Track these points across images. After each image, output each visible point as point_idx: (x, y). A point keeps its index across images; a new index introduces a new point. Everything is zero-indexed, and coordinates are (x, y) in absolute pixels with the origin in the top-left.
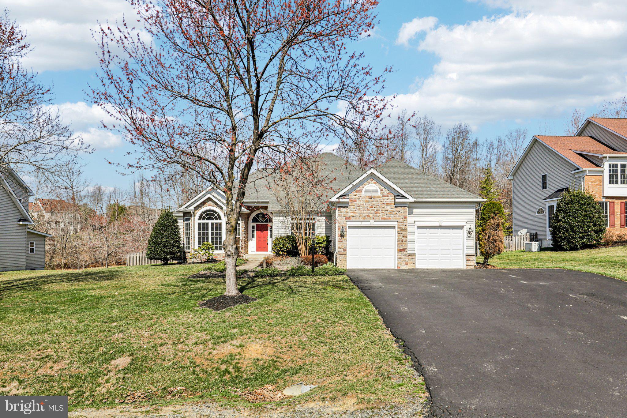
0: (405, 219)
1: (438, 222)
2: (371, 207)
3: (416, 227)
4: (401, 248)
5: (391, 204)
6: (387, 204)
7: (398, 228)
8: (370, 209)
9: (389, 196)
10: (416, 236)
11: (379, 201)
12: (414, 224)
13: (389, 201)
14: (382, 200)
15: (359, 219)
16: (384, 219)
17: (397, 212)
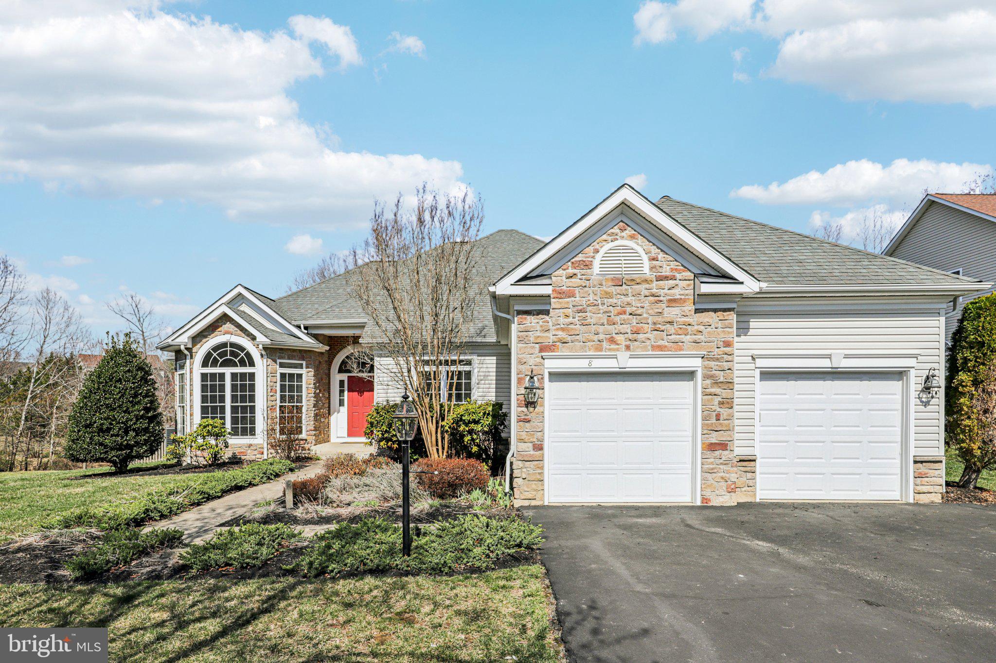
0: (727, 349)
1: (829, 357)
2: (619, 314)
3: (757, 373)
4: (714, 441)
5: (685, 301)
6: (670, 301)
7: (706, 377)
8: (618, 319)
9: (678, 276)
10: (757, 402)
11: (647, 293)
12: (752, 366)
13: (677, 293)
14: (654, 291)
15: (582, 348)
16: (660, 348)
17: (702, 328)
